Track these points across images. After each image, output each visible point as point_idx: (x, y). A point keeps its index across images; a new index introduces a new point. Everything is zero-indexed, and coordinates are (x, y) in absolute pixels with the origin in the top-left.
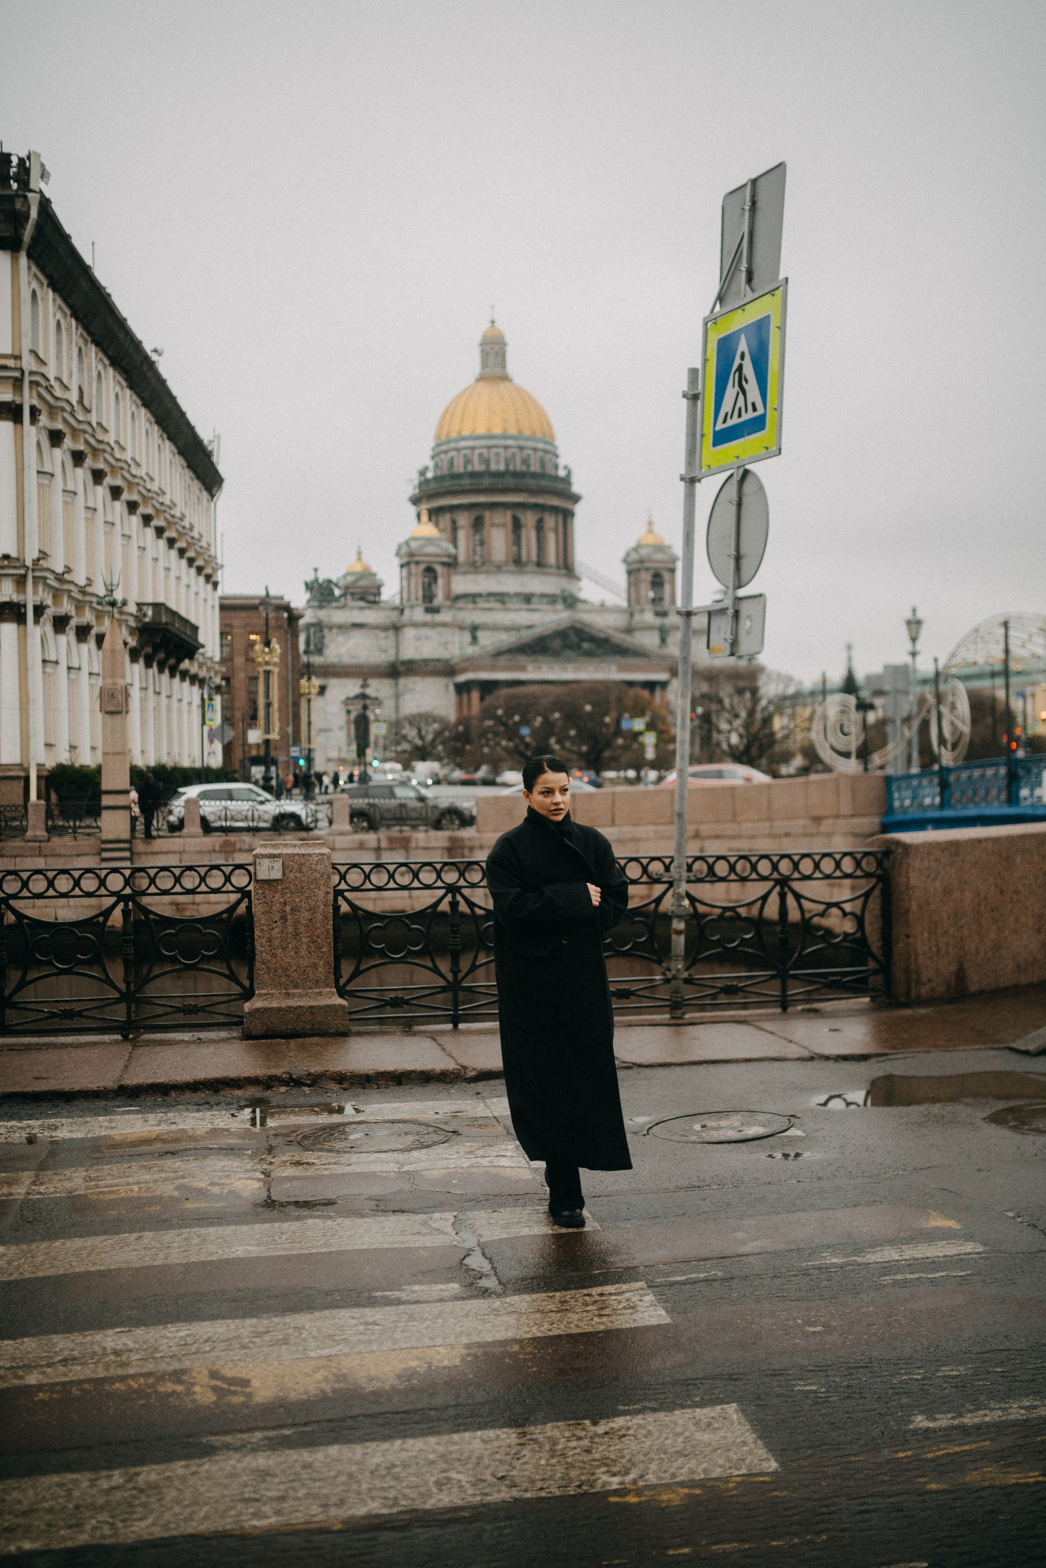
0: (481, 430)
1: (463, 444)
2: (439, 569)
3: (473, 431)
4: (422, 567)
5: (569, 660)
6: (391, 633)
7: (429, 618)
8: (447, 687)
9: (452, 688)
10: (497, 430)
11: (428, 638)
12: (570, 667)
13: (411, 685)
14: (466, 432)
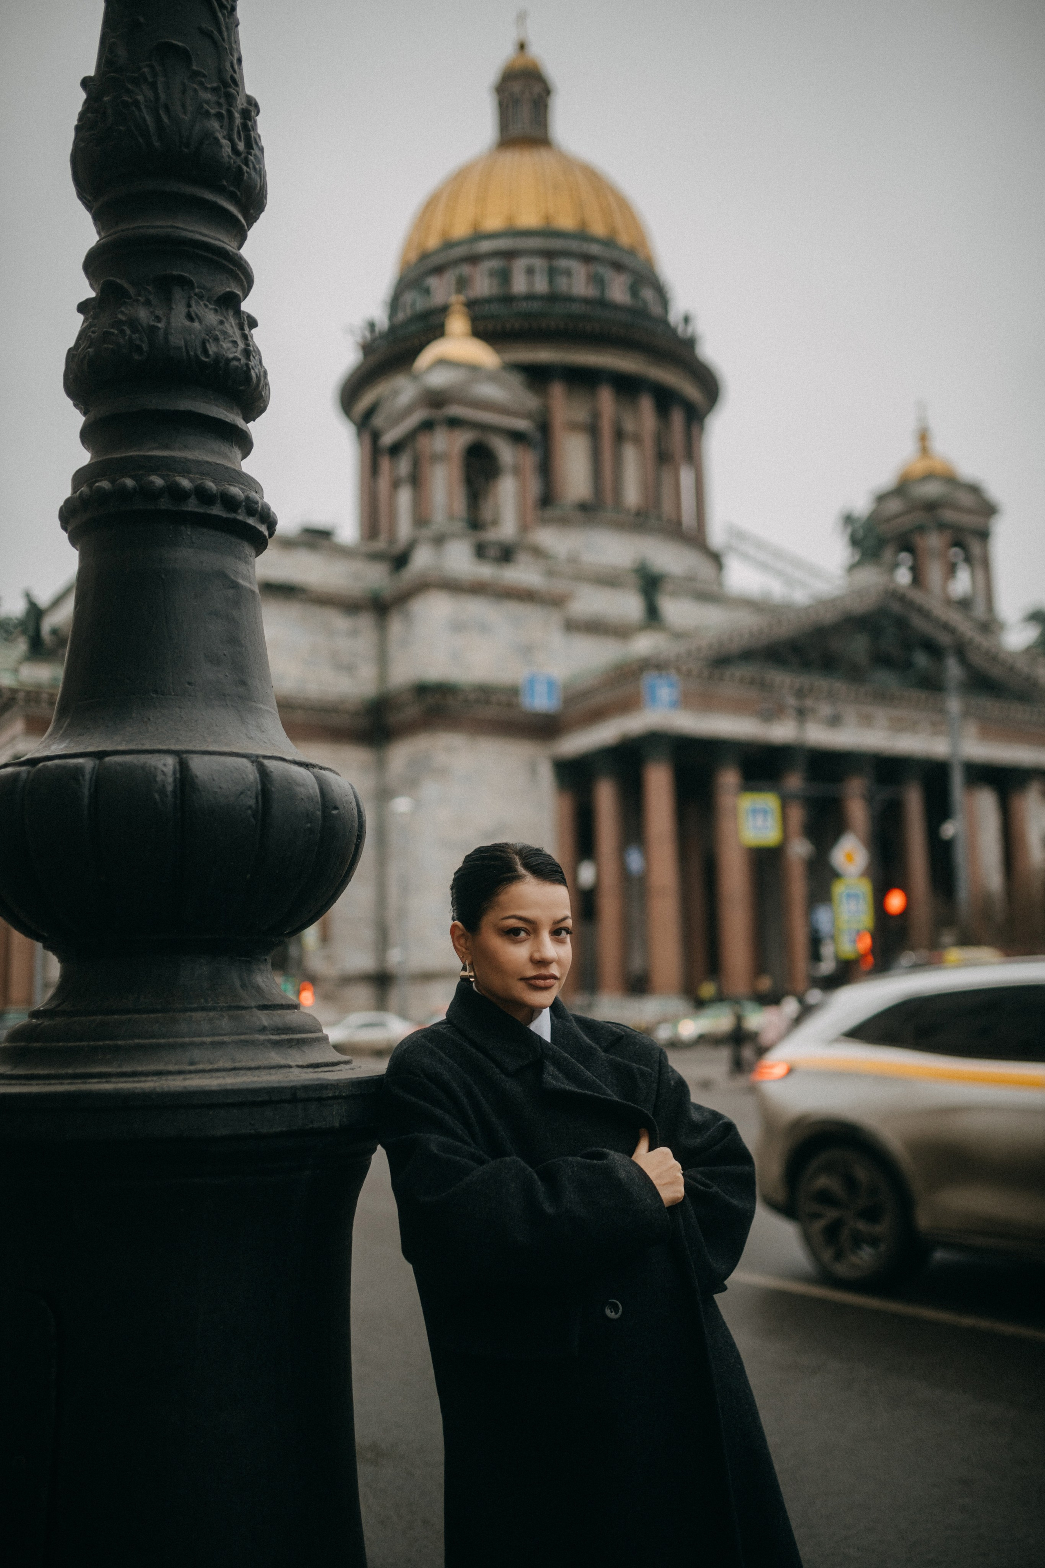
0: (529, 219)
1: (485, 246)
2: (506, 453)
3: (510, 218)
4: (462, 439)
5: (882, 697)
6: (365, 622)
7: (486, 571)
8: (533, 770)
9: (546, 774)
10: (566, 222)
11: (484, 628)
12: (881, 714)
13: (441, 758)
14: (493, 223)
